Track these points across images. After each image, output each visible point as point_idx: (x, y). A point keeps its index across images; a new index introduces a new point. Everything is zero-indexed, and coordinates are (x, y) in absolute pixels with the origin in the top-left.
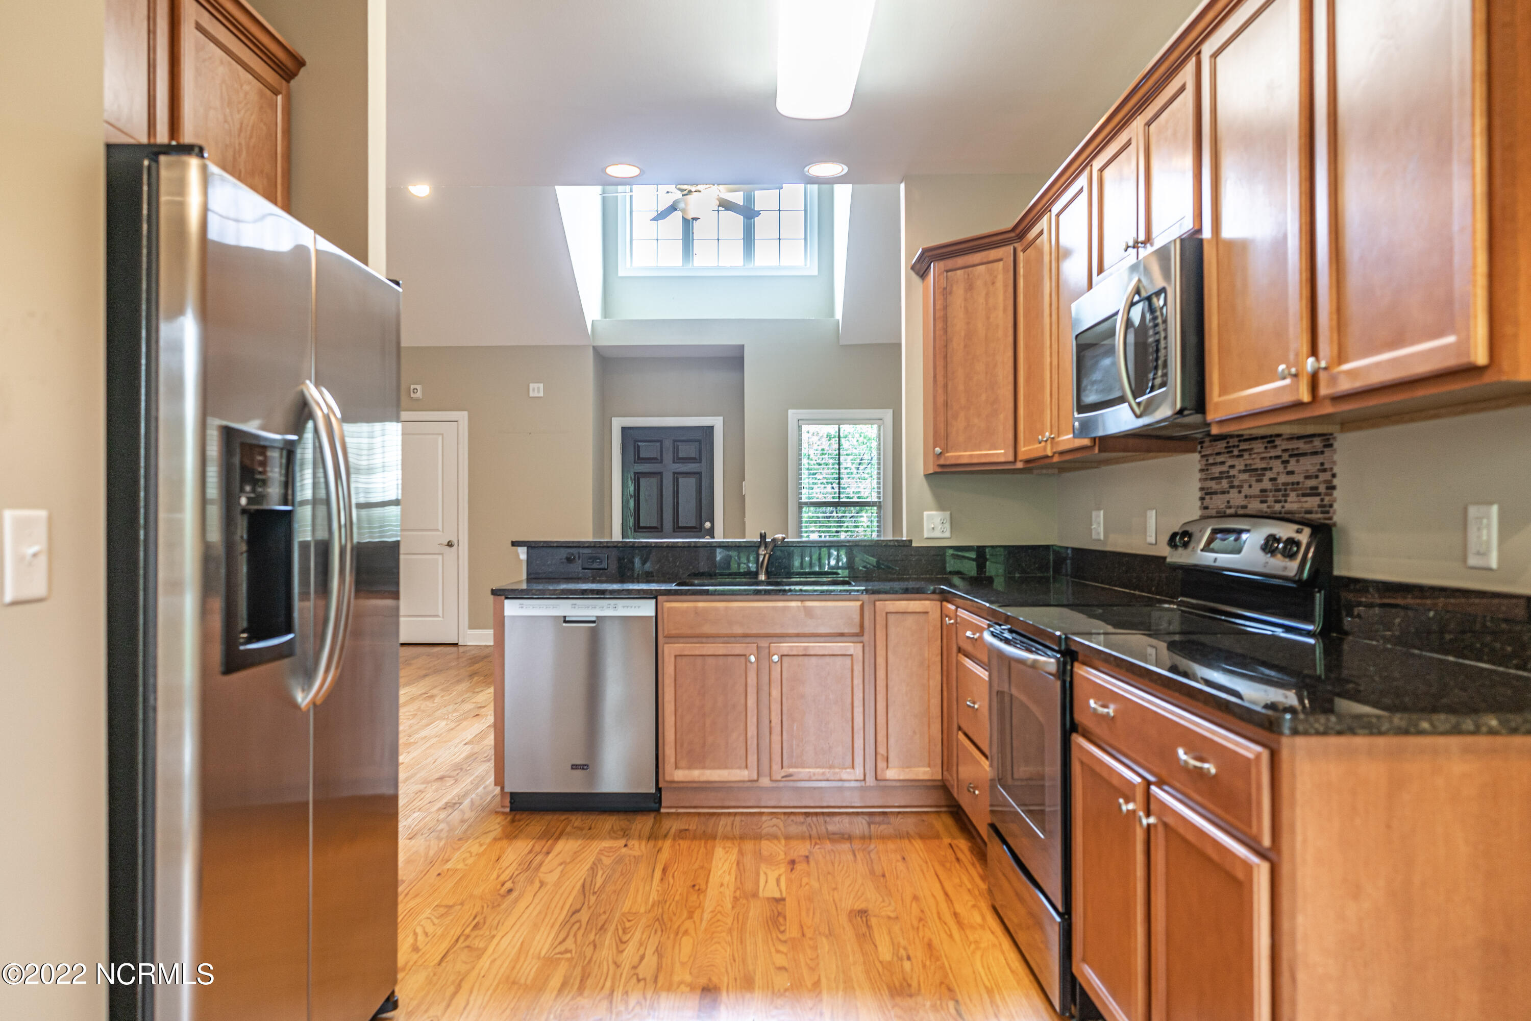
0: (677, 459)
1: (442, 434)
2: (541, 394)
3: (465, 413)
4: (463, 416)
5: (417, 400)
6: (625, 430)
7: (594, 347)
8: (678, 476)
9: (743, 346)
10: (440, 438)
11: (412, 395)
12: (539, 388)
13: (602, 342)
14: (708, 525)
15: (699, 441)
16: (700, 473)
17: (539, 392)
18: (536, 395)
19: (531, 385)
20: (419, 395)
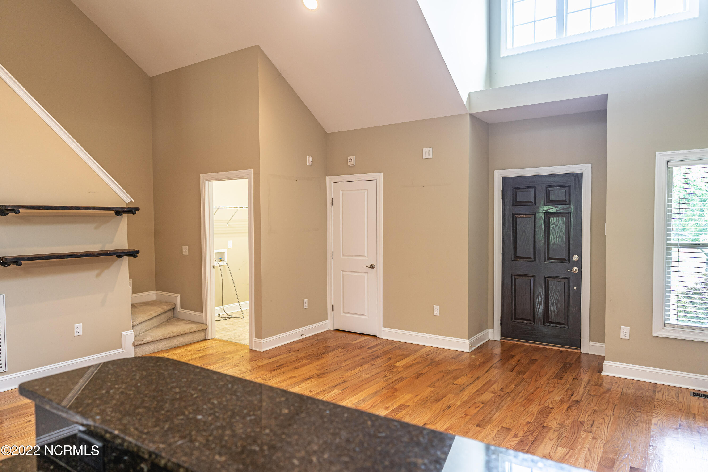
0: (549, 202)
1: (367, 190)
2: (431, 156)
3: (381, 174)
4: (379, 176)
5: (353, 166)
6: (505, 180)
7: (471, 115)
8: (549, 216)
9: (607, 95)
10: (366, 192)
11: (349, 164)
12: (429, 151)
13: (477, 109)
14: (576, 257)
15: (569, 186)
16: (569, 214)
17: (429, 155)
18: (428, 157)
19: (424, 150)
20: (353, 163)
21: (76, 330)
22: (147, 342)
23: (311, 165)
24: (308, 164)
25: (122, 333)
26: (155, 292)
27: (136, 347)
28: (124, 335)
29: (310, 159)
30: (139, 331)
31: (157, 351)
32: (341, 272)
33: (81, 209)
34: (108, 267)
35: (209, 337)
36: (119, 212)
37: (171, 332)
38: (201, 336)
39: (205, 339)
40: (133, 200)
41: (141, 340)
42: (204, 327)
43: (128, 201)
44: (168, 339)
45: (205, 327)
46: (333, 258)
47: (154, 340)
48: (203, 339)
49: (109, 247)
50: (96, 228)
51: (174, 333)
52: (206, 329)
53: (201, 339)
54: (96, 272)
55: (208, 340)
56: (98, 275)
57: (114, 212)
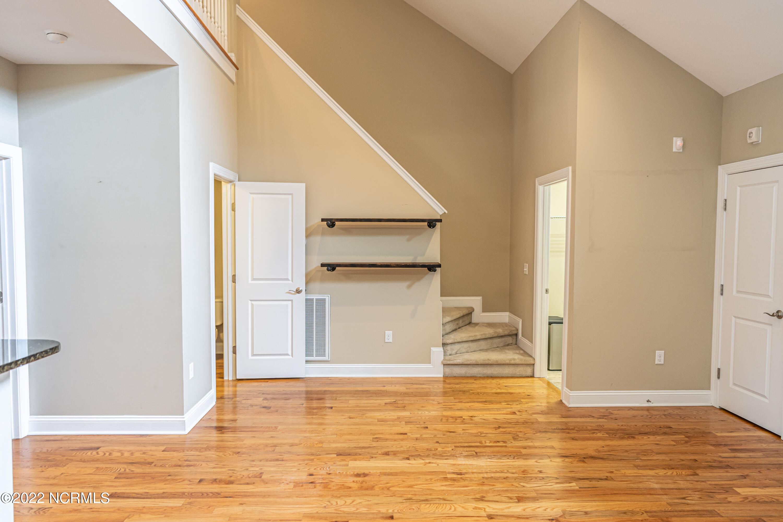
1: (778, 182)
5: (755, 145)
10: (775, 186)
11: (748, 142)
21: (386, 337)
22: (457, 363)
23: (681, 151)
24: (674, 150)
25: (432, 348)
26: (507, 313)
27: (445, 366)
28: (433, 351)
29: (678, 143)
30: (456, 351)
31: (469, 375)
32: (733, 318)
33: (383, 221)
34: (419, 279)
35: (536, 375)
36: (432, 223)
37: (487, 359)
38: (528, 371)
39: (533, 376)
40: (446, 212)
41: (449, 360)
42: (530, 361)
43: (441, 213)
44: (483, 366)
45: (532, 362)
46: (722, 294)
47: (464, 363)
48: (529, 375)
49: (420, 260)
50: (408, 240)
51: (490, 360)
52: (534, 364)
53: (527, 375)
54: (406, 284)
55: (535, 378)
56: (409, 287)
57: (427, 224)
